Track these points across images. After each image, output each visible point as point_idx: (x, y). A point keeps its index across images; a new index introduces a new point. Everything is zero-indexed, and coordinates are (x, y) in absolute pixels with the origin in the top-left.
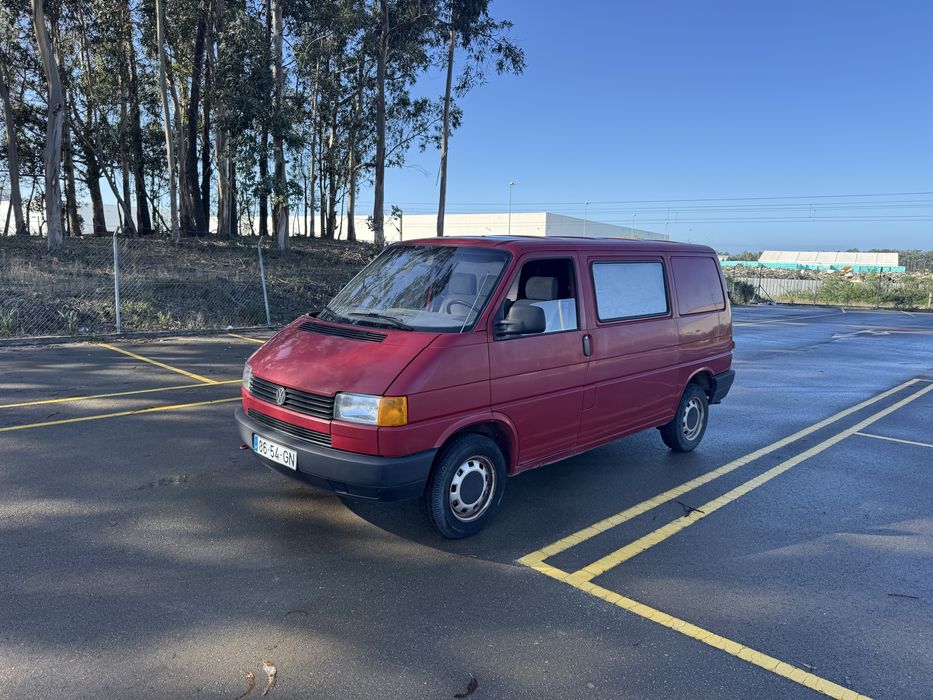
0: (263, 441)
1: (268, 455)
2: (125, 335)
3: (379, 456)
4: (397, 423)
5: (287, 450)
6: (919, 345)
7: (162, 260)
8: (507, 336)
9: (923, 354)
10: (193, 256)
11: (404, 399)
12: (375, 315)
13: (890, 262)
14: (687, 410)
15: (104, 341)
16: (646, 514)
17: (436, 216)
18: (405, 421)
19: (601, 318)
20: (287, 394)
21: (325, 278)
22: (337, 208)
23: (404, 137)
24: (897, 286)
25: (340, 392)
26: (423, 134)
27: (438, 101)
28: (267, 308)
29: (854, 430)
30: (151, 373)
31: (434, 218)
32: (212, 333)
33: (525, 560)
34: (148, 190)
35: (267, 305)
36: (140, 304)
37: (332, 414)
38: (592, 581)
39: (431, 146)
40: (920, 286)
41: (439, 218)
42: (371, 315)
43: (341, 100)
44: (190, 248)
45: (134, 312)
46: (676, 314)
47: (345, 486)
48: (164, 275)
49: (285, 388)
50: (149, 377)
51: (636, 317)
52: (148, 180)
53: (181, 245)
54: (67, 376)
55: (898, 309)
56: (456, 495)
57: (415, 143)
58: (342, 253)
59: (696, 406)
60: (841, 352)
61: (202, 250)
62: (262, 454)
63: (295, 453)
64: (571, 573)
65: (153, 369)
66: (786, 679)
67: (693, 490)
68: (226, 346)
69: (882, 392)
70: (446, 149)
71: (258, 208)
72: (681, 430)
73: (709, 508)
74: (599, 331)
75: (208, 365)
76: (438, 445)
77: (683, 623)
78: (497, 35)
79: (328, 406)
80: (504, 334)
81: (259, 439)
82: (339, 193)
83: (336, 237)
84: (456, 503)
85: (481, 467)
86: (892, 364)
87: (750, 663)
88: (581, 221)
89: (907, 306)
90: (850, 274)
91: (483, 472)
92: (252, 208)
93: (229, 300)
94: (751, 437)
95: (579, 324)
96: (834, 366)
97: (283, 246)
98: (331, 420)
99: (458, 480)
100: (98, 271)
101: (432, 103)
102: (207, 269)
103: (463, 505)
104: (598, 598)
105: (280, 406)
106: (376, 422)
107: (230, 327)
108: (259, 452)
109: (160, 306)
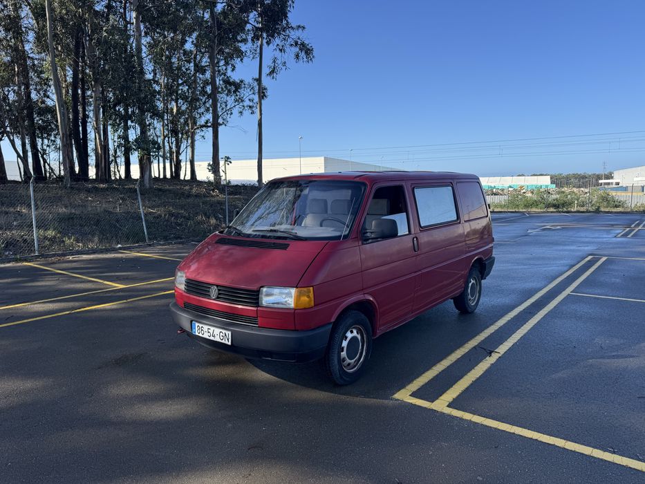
0: (201, 325)
1: (206, 336)
2: (42, 256)
3: (295, 330)
4: (307, 306)
5: (221, 330)
6: (582, 234)
7: (60, 199)
8: (370, 241)
9: (587, 240)
10: (83, 196)
11: (311, 288)
12: (275, 231)
13: (545, 181)
14: (470, 285)
15: (26, 260)
16: (463, 357)
17: (257, 161)
18: (312, 304)
19: (422, 225)
20: (219, 290)
21: (182, 207)
22: (182, 157)
23: (228, 107)
24: (554, 197)
25: (262, 287)
26: (241, 104)
27: (251, 81)
28: (145, 231)
29: (568, 291)
30: (72, 282)
31: (255, 162)
32: (107, 251)
33: (397, 396)
34: (39, 147)
35: (145, 228)
36: (50, 232)
37: (258, 303)
38: (448, 406)
39: (247, 112)
40: (569, 196)
41: (258, 162)
42: (271, 231)
43: (180, 82)
44: (79, 190)
45: (45, 238)
46: (462, 221)
47: (269, 353)
48: (62, 210)
49: (217, 286)
50: (72, 286)
51: (441, 224)
52: (39, 141)
53: (72, 188)
54: (8, 289)
55: (560, 212)
56: (344, 354)
57: (236, 111)
58: (191, 189)
59: (474, 282)
60: (536, 242)
61: (88, 191)
62: (200, 335)
63: (230, 333)
64: (433, 402)
65: (73, 280)
66: (602, 460)
67: (486, 339)
68: (121, 259)
69: (574, 266)
70: (261, 114)
71: (123, 159)
72: (467, 298)
73: (503, 349)
74: (421, 234)
75: (113, 274)
76: (333, 320)
77: (520, 429)
78: (294, 35)
79: (254, 297)
80: (368, 240)
81: (197, 324)
82: (183, 147)
83: (182, 177)
84: (344, 360)
85: (357, 333)
86: (572, 248)
87: (574, 452)
88: (347, 162)
89: (565, 209)
90: (524, 191)
91: (359, 337)
92: (118, 160)
93: (115, 226)
94: (506, 300)
95: (409, 230)
96: (537, 251)
97: (148, 185)
98: (258, 306)
99: (345, 344)
100: (12, 209)
101: (246, 83)
102: (96, 205)
103: (348, 361)
104: (457, 417)
105: (214, 300)
106: (292, 306)
107: (119, 246)
108: (197, 334)
109: (64, 233)
